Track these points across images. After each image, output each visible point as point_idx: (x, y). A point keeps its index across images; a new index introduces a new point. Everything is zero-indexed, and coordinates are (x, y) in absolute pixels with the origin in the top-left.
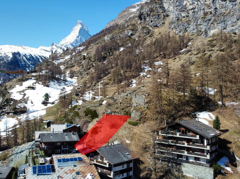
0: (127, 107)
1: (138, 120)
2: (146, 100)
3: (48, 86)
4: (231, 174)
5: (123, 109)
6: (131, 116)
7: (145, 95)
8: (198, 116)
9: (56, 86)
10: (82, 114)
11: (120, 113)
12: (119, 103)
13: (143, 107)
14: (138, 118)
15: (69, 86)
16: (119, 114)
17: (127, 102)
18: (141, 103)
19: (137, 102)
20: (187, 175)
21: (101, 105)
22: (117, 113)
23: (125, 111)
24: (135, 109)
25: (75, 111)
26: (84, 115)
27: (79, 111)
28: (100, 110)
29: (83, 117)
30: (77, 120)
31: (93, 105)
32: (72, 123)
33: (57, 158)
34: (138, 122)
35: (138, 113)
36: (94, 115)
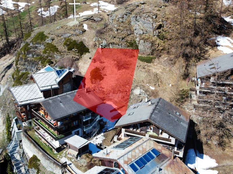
0: (128, 35)
1: (149, 54)
2: (155, 25)
5: (123, 39)
6: (139, 48)
7: (152, 18)
8: (218, 43)
10: (62, 47)
11: (121, 45)
12: (115, 29)
13: (152, 35)
14: (149, 51)
16: (119, 45)
17: (126, 27)
18: (149, 29)
19: (142, 28)
21: (84, 32)
22: (116, 44)
23: (127, 41)
24: (142, 39)
25: (48, 44)
26: (66, 50)
27: (54, 43)
28: (87, 40)
29: (65, 52)
30: (57, 57)
31: (72, 32)
32: (52, 63)
33: (126, 162)
34: (151, 56)
35: (146, 44)
36: (82, 49)
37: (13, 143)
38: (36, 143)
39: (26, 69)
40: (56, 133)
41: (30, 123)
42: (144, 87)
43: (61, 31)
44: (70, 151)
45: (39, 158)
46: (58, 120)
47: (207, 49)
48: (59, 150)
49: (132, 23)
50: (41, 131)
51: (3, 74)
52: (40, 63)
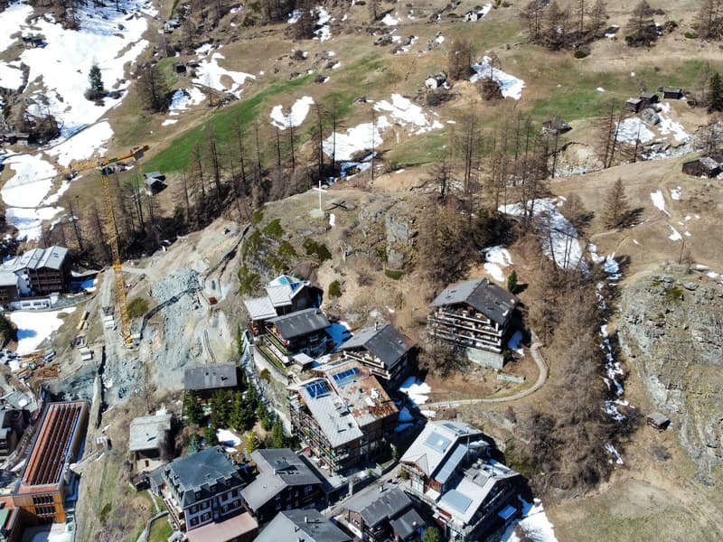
0: (379, 240)
2: (410, 233)
3: (75, 26)
4: (523, 359)
5: (372, 245)
6: (389, 260)
7: (409, 223)
8: (489, 258)
9: (96, 24)
11: (369, 253)
12: (364, 231)
13: (405, 244)
14: (400, 264)
15: (131, 18)
16: (367, 253)
17: (378, 229)
18: (403, 237)
19: (395, 234)
20: (474, 361)
21: (330, 229)
22: (363, 252)
23: (376, 249)
24: (394, 249)
25: (284, 241)
26: (305, 254)
27: (291, 242)
28: (330, 242)
29: (303, 256)
30: (294, 261)
31: (314, 228)
32: (288, 269)
33: (330, 374)
34: (401, 270)
35: (398, 254)
36: (324, 254)
37: (245, 357)
38: (267, 357)
39: (257, 270)
40: (285, 350)
41: (262, 338)
42: (382, 309)
43: (300, 224)
44: (296, 366)
45: (270, 370)
46: (287, 339)
47: (470, 265)
48: (288, 365)
49: (387, 225)
50: (273, 347)
51: (222, 266)
52: (274, 267)
